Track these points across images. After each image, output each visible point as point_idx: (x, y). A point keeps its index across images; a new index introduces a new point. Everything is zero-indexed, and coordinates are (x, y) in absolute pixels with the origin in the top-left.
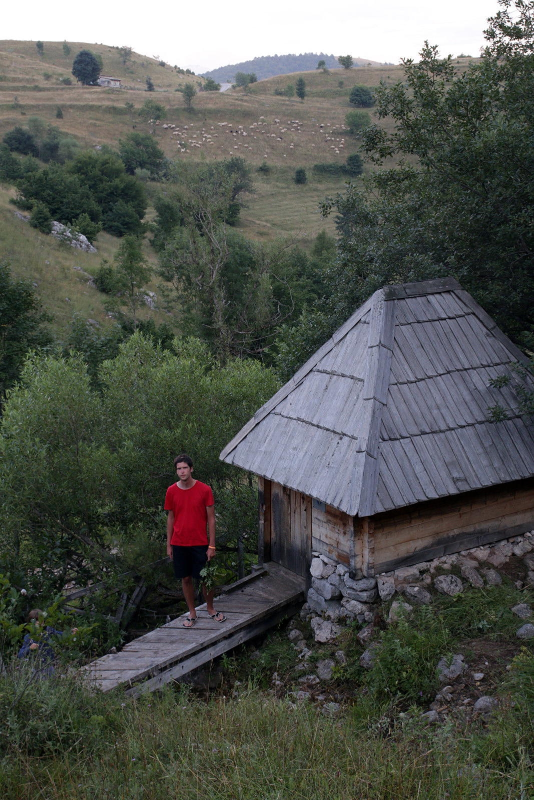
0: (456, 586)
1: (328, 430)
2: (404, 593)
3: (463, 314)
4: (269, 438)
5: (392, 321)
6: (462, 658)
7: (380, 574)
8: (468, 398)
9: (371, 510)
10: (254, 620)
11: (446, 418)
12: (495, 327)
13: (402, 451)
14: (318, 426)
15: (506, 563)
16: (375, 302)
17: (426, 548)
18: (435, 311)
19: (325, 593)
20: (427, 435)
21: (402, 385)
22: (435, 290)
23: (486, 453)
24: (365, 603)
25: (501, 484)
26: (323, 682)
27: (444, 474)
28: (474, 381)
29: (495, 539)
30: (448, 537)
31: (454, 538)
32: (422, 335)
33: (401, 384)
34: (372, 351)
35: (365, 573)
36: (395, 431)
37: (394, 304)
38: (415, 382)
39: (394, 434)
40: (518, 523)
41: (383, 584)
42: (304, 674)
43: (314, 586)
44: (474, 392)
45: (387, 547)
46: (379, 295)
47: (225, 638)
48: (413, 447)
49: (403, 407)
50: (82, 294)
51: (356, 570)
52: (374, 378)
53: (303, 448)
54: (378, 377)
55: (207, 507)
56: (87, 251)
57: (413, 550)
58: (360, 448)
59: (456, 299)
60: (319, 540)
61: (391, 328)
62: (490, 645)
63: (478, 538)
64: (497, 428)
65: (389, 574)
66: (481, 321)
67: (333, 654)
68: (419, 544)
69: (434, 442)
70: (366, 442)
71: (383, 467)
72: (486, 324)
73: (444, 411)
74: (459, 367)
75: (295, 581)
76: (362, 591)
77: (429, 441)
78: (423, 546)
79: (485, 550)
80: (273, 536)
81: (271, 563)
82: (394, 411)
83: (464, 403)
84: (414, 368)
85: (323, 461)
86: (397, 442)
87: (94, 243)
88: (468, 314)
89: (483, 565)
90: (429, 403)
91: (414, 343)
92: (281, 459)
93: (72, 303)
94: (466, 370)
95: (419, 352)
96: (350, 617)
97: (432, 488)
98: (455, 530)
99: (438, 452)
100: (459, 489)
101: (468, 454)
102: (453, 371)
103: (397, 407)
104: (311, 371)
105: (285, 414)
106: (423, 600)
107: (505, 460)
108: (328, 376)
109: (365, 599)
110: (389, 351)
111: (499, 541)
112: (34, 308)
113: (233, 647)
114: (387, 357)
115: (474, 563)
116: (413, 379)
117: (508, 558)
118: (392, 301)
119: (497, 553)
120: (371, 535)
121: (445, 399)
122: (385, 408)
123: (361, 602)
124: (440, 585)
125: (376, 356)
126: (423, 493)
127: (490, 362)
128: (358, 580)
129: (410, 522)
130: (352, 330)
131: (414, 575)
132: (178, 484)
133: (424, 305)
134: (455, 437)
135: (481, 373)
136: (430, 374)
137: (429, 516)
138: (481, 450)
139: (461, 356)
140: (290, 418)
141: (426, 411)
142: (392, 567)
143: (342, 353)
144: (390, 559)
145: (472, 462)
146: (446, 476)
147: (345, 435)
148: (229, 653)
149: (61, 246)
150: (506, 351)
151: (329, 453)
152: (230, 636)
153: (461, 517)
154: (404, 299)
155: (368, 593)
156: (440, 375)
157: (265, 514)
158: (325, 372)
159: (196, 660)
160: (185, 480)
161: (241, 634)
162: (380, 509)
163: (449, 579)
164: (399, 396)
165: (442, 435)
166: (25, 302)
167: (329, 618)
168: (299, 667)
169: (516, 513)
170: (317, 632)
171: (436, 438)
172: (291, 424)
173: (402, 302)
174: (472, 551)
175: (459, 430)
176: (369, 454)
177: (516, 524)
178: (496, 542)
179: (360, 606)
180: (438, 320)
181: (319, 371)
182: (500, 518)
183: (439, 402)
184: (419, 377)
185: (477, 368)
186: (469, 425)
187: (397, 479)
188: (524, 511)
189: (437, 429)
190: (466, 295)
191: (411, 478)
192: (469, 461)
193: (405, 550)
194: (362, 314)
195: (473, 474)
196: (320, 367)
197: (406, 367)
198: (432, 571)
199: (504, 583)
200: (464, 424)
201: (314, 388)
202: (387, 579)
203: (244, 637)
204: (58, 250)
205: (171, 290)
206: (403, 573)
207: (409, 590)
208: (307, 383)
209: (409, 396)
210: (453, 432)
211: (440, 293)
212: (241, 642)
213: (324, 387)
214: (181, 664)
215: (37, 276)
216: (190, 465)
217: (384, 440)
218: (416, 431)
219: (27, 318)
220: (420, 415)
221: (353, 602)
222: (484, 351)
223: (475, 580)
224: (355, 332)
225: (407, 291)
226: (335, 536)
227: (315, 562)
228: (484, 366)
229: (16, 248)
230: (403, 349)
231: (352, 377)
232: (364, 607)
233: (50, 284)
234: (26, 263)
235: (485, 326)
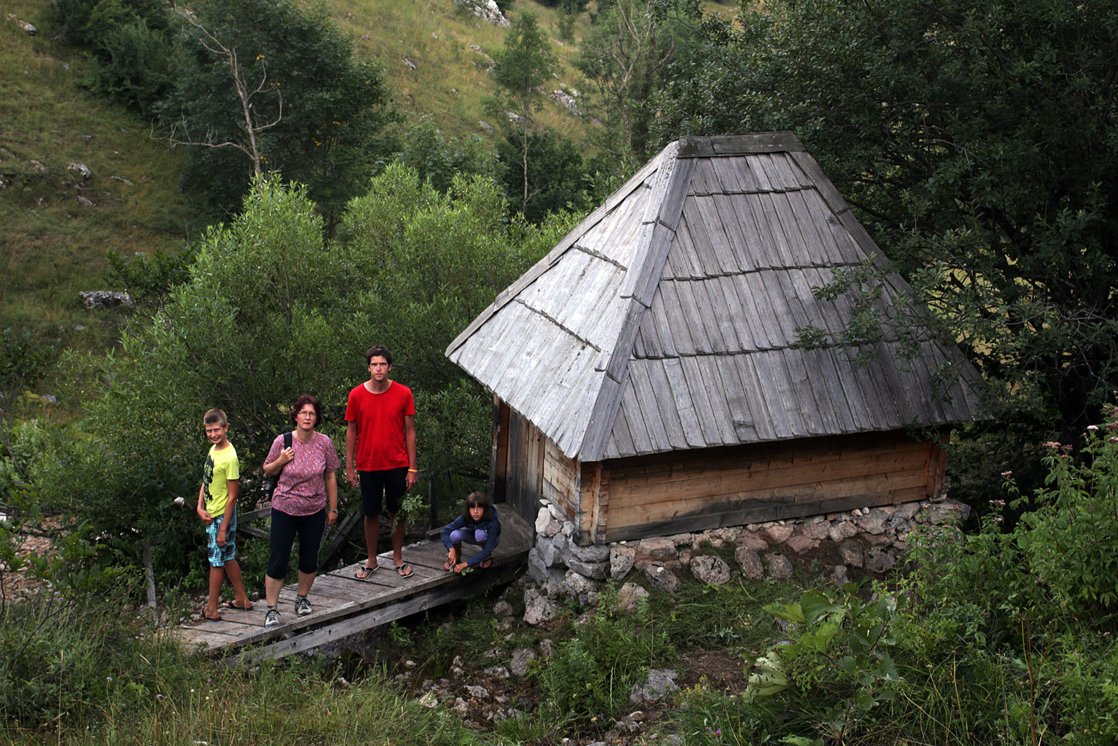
0: (720, 572)
1: (571, 333)
2: (643, 573)
3: (798, 186)
4: (504, 334)
5: (682, 189)
6: (675, 675)
7: (618, 542)
8: (780, 308)
9: (598, 453)
10: (447, 581)
11: (741, 335)
12: (845, 211)
13: (663, 376)
14: (562, 327)
15: (814, 548)
16: (664, 160)
17: (692, 513)
18: (755, 179)
19: (546, 557)
20: (706, 357)
21: (681, 283)
22: (761, 148)
23: (793, 390)
24: (589, 578)
25: (808, 438)
26: (514, 678)
27: (720, 415)
28: (795, 286)
29: (804, 514)
30: (729, 503)
31: (738, 505)
32: (727, 214)
33: (679, 280)
34: (645, 229)
35: (593, 538)
36: (657, 345)
37: (691, 164)
38: (703, 279)
39: (655, 350)
40: (842, 495)
41: (616, 557)
42: (492, 663)
43: (538, 545)
44: (792, 302)
45: (631, 507)
46: (672, 148)
47: (399, 601)
48: (681, 372)
49: (677, 313)
50: (477, 85)
51: (581, 532)
52: (640, 268)
53: (538, 354)
54: (645, 267)
55: (407, 417)
56: (495, 24)
57: (672, 515)
58: (600, 366)
59: (793, 165)
60: (550, 484)
61: (680, 199)
62: (725, 662)
63: (776, 508)
64: (819, 356)
65: (630, 544)
66: (824, 200)
67: (537, 642)
68: (683, 508)
69: (715, 369)
70: (609, 357)
71: (629, 395)
72: (831, 205)
73: (739, 325)
74: (777, 264)
75: (522, 534)
76: (588, 562)
77: (707, 365)
78: (688, 511)
79: (785, 526)
80: (509, 469)
81: (503, 505)
82: (662, 317)
83: (773, 317)
84: (704, 258)
85: (556, 376)
86: (658, 362)
87: (507, 12)
88: (807, 188)
89: (775, 546)
90: (719, 310)
91: (711, 222)
92: (511, 365)
93: (459, 96)
94: (786, 268)
95: (716, 238)
96: (570, 595)
97: (698, 433)
98: (740, 494)
99: (719, 382)
100: (739, 439)
101: (765, 390)
102: (766, 269)
103: (667, 313)
104: (571, 247)
105: (529, 304)
106: (666, 587)
107: (821, 405)
108: (588, 257)
109: (590, 573)
110: (670, 231)
111: (812, 516)
112: (381, 102)
113: (411, 613)
114: (665, 239)
115: (760, 544)
116: (699, 275)
117: (819, 542)
118: (689, 161)
119: (805, 533)
120: (605, 488)
121: (745, 306)
122: (648, 312)
123: (585, 577)
124: (696, 568)
125: (649, 236)
126: (683, 438)
127: (826, 260)
128: (583, 546)
129: (670, 476)
130: (630, 197)
131: (666, 550)
132: (367, 385)
133: (740, 170)
134: (750, 364)
135: (810, 275)
136: (728, 269)
137: (701, 470)
138: (786, 387)
139: (783, 249)
140: (533, 310)
141: (711, 323)
142: (635, 534)
143: (611, 228)
144: (635, 524)
145: (768, 402)
146: (723, 417)
147: (588, 343)
148: (401, 622)
149: (458, 13)
150: (857, 246)
151: (565, 366)
152: (408, 598)
153: (750, 476)
154: (709, 158)
155: (596, 566)
156: (744, 273)
157: (499, 437)
158: (585, 250)
159: (352, 625)
160: (380, 382)
161: (426, 598)
162: (612, 453)
163: (711, 561)
164: (673, 297)
165: (729, 359)
166: (368, 93)
167: (545, 593)
168: (489, 654)
169: (841, 480)
170: (528, 609)
171: (719, 362)
172: (533, 320)
173: (706, 163)
174: (767, 525)
175: (758, 354)
176: (610, 375)
177: (840, 496)
178: (807, 517)
179: (582, 583)
180: (757, 193)
181: (579, 248)
182: (814, 485)
183: (733, 312)
184: (709, 273)
185: (805, 267)
186: (774, 349)
187: (646, 414)
188: (854, 479)
189: (724, 350)
190: (807, 160)
191: (669, 415)
192: (764, 400)
193: (657, 513)
194: (646, 174)
195: (767, 420)
196: (582, 244)
197: (693, 257)
198: (695, 547)
199: (794, 577)
200: (767, 346)
201: (570, 272)
202: (625, 550)
203: (429, 602)
204: (454, 19)
205: (594, 92)
206: (648, 545)
207: (649, 569)
208: (563, 263)
209: (689, 298)
210: (748, 356)
211: (767, 154)
212: (425, 608)
213: (580, 272)
214: (328, 628)
215: (417, 53)
216: (389, 361)
217: (637, 357)
218: (689, 349)
219: (371, 116)
220: (700, 327)
221: (575, 575)
222: (820, 244)
223: (751, 567)
224: (634, 199)
225: (716, 147)
226: (566, 481)
227: (543, 513)
228: (816, 266)
229: (394, 11)
230: (693, 230)
231: (615, 263)
232: (589, 585)
233: (433, 66)
234: (405, 34)
235: (830, 208)
